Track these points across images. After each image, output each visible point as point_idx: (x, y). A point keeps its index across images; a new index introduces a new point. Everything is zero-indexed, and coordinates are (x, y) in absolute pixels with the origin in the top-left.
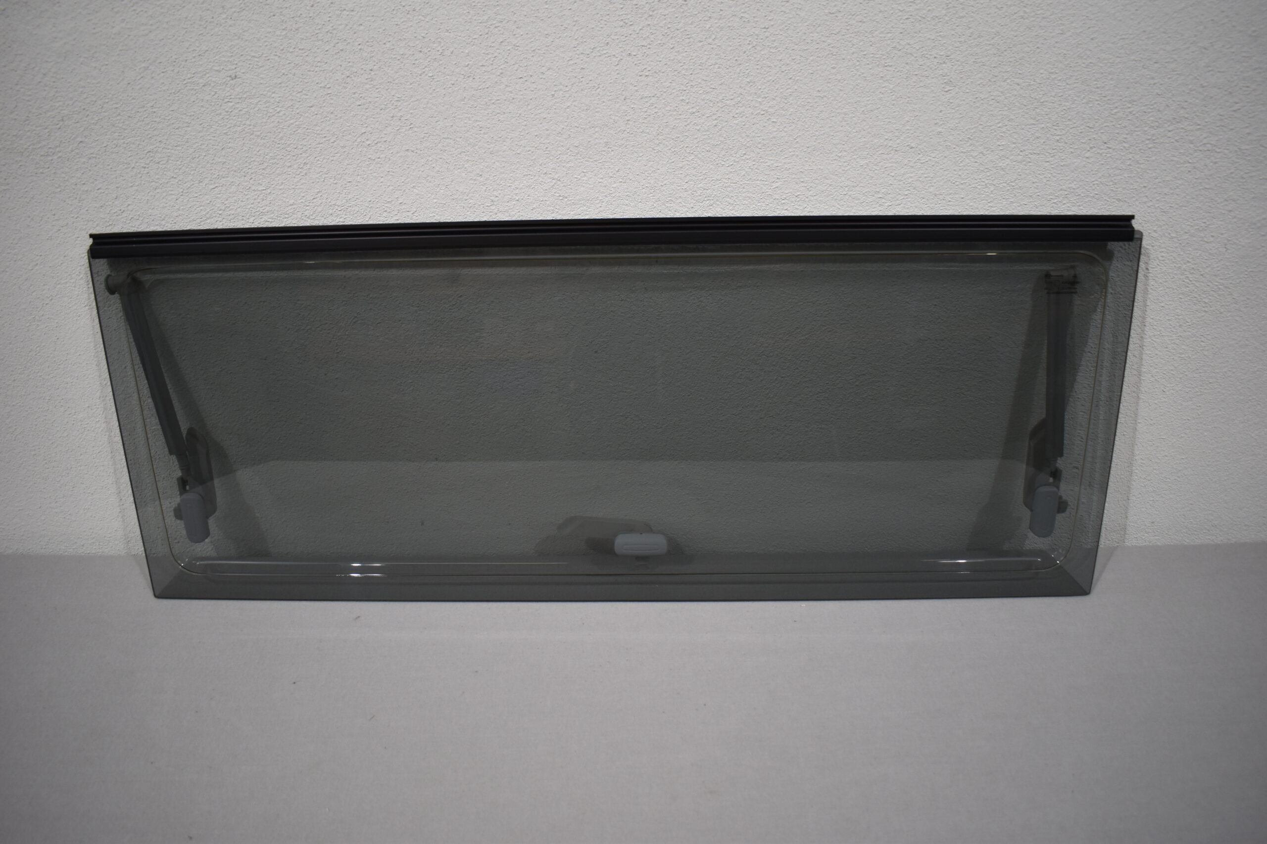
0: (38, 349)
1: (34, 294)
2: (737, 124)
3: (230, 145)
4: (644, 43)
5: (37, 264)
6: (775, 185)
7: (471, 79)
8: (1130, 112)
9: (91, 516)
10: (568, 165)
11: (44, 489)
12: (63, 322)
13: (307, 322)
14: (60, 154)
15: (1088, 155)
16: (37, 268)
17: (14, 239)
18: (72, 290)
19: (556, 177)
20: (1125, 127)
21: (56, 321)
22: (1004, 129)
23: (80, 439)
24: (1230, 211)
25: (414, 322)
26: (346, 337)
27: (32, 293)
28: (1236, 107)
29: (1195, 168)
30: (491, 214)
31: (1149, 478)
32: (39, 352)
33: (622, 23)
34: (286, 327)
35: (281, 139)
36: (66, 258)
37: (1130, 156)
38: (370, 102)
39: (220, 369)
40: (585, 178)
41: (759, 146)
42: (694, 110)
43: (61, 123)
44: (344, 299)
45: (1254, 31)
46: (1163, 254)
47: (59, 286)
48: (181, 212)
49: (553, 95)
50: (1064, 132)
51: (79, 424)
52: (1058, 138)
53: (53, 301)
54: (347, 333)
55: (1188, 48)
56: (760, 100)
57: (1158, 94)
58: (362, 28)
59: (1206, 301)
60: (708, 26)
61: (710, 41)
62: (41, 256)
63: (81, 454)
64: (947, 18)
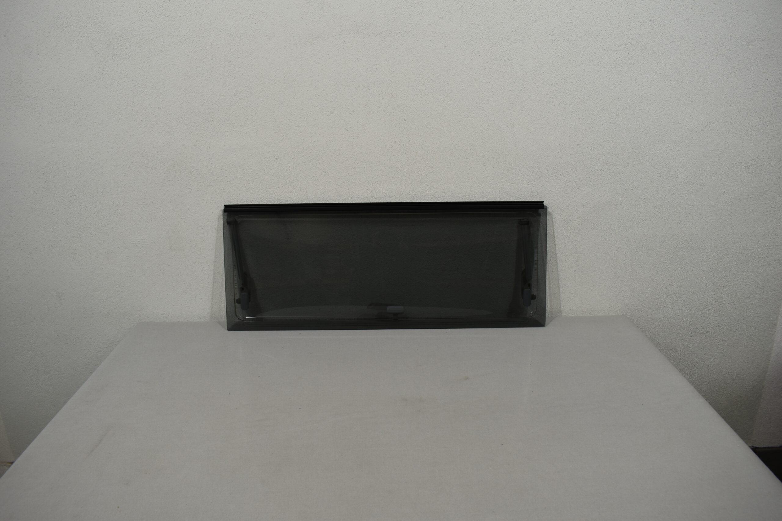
2: (424, 175)
3: (273, 179)
4: (398, 152)
6: (436, 193)
7: (347, 161)
8: (539, 171)
10: (375, 187)
14: (218, 180)
15: (528, 184)
19: (371, 190)
20: (538, 175)
22: (503, 176)
24: (575, 200)
28: (571, 169)
29: (562, 187)
31: (566, 292)
33: (391, 146)
35: (289, 177)
37: (541, 184)
38: (317, 167)
40: (379, 191)
41: (431, 182)
42: (412, 171)
43: (221, 171)
45: (572, 147)
46: (556, 214)
48: (254, 199)
49: (371, 166)
50: (520, 177)
52: (519, 179)
55: (553, 153)
56: (431, 168)
57: (546, 166)
58: (317, 146)
59: (573, 229)
60: (416, 148)
61: (416, 151)
64: (483, 145)
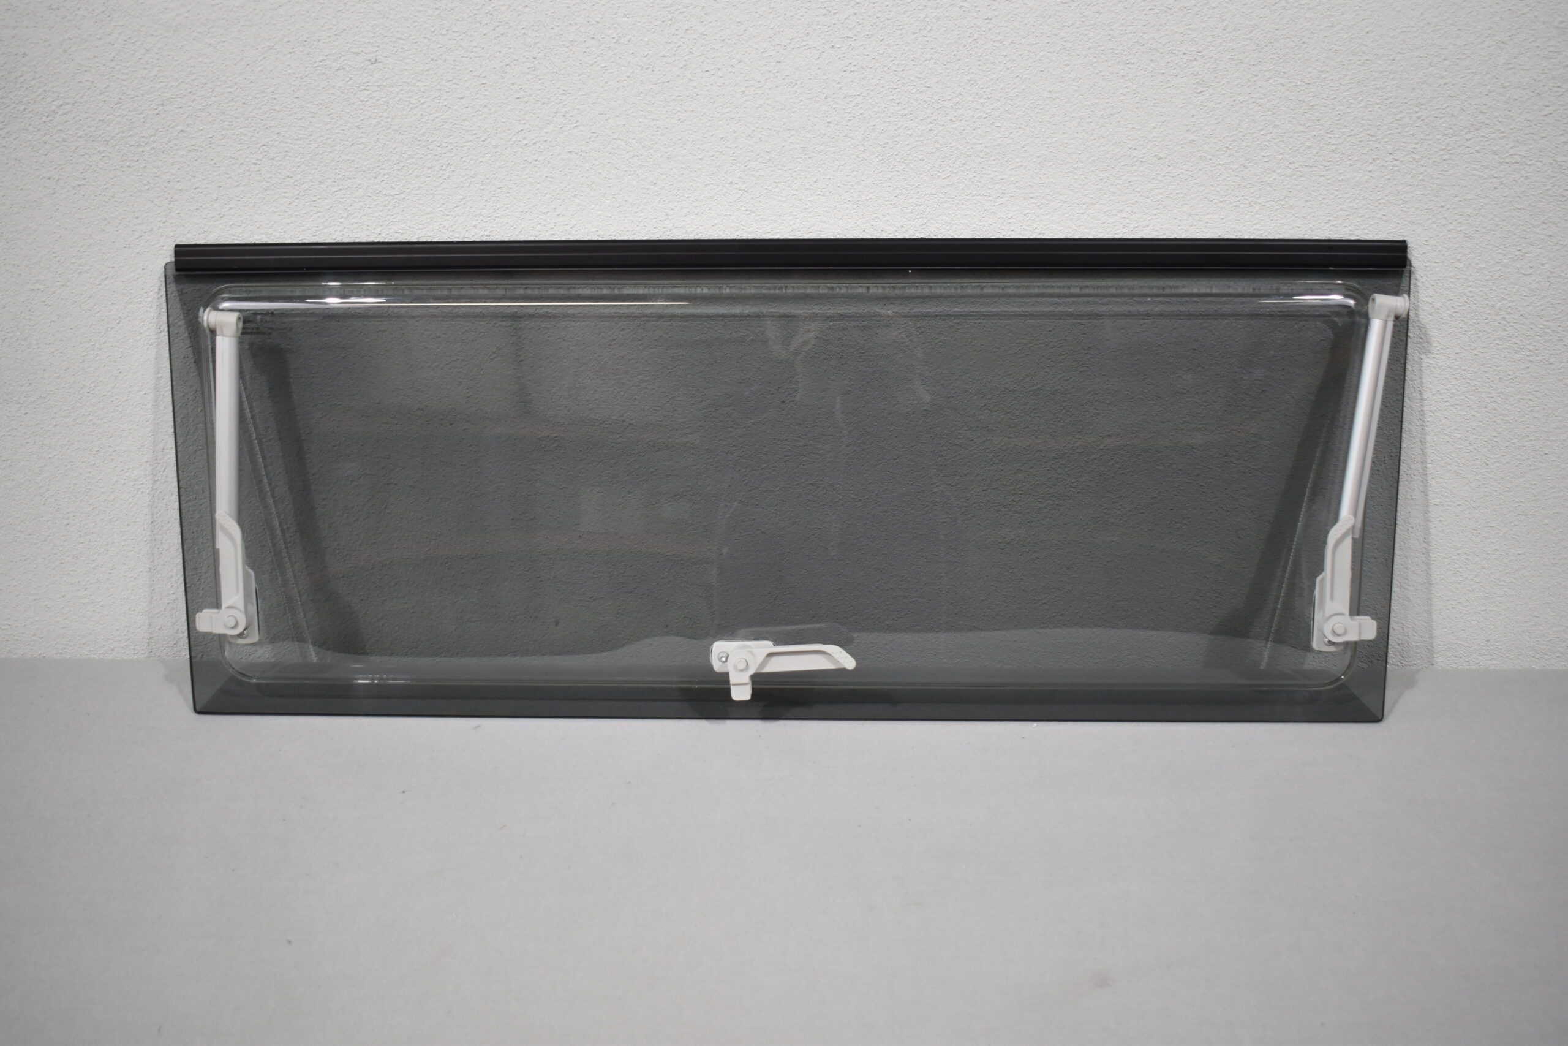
0: (93, 385)
1: (97, 315)
2: (955, 129)
3: (361, 140)
4: (850, 34)
5: (107, 278)
6: (999, 201)
7: (650, 71)
8: (1418, 118)
9: (129, 609)
10: (758, 174)
11: (73, 571)
12: (130, 351)
13: (435, 357)
14: (154, 145)
15: (1370, 167)
16: (106, 282)
17: (82, 246)
18: (147, 311)
19: (743, 187)
20: (1413, 135)
21: (121, 350)
22: (1268, 137)
23: (130, 503)
24: (1551, 236)
25: (565, 360)
26: (480, 377)
27: (97, 313)
28: (1547, 111)
29: (1502, 183)
30: (664, 230)
31: (1477, 580)
32: (94, 390)
33: (825, 11)
34: (408, 364)
35: (423, 135)
36: (145, 271)
37: (1422, 170)
38: (531, 95)
39: (320, 416)
40: (777, 190)
41: (982, 155)
42: (906, 112)
43: (160, 108)
44: (482, 330)
45: (1562, 22)
46: (1471, 289)
47: (131, 306)
48: (293, 219)
49: (743, 92)
50: (1340, 141)
51: (132, 484)
52: (1333, 147)
53: (121, 324)
54: (482, 373)
55: (1483, 42)
56: (982, 101)
57: (1449, 96)
58: (527, 9)
59: (1531, 348)
60: (923, 16)
61: (925, 32)
62: (113, 267)
63: (129, 525)
64: (1196, 9)
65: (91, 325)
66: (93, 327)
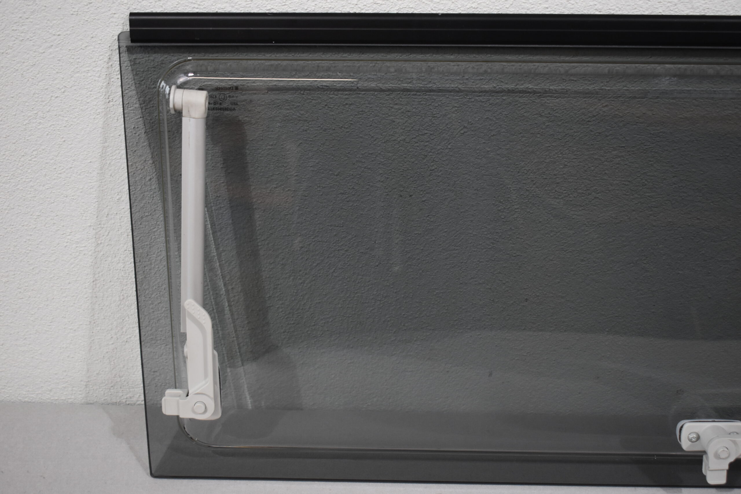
0: (35, 153)
1: (40, 83)
5: (52, 46)
9: (68, 357)
11: (11, 323)
12: (75, 120)
13: (401, 131)
16: (51, 50)
17: (24, 13)
18: (95, 80)
21: (66, 119)
23: (71, 264)
25: (538, 136)
26: (447, 151)
27: (40, 82)
30: (669, 4)
32: (35, 157)
34: (373, 137)
36: (94, 40)
39: (275, 186)
44: (456, 105)
47: (77, 75)
51: (74, 246)
53: (66, 93)
54: (449, 147)
62: (59, 35)
63: (69, 283)
65: (34, 94)
66: (37, 95)
